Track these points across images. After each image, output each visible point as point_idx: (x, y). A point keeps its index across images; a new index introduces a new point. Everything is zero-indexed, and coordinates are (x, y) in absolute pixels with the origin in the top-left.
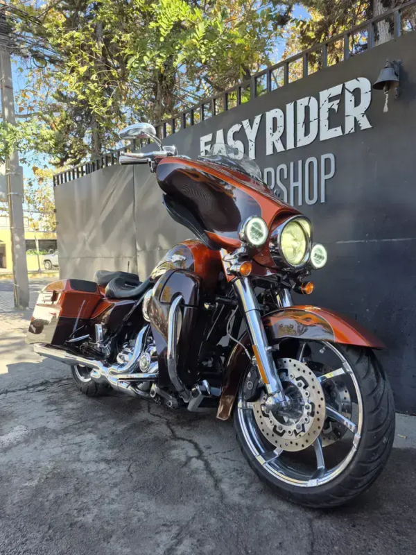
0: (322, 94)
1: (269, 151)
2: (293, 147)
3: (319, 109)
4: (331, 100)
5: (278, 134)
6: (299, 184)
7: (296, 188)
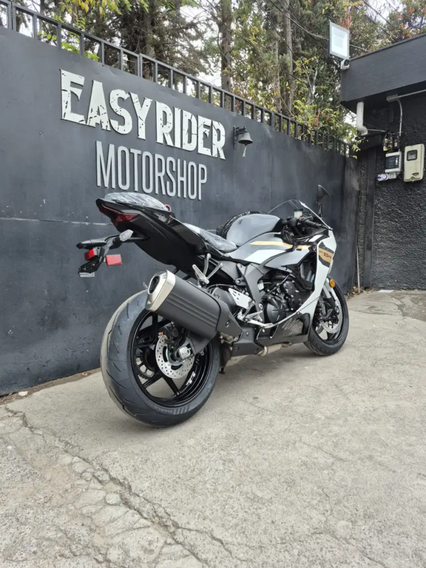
0: (200, 118)
1: (160, 140)
2: (179, 146)
3: (198, 128)
4: (205, 126)
5: (168, 128)
6: (184, 179)
7: (182, 182)
